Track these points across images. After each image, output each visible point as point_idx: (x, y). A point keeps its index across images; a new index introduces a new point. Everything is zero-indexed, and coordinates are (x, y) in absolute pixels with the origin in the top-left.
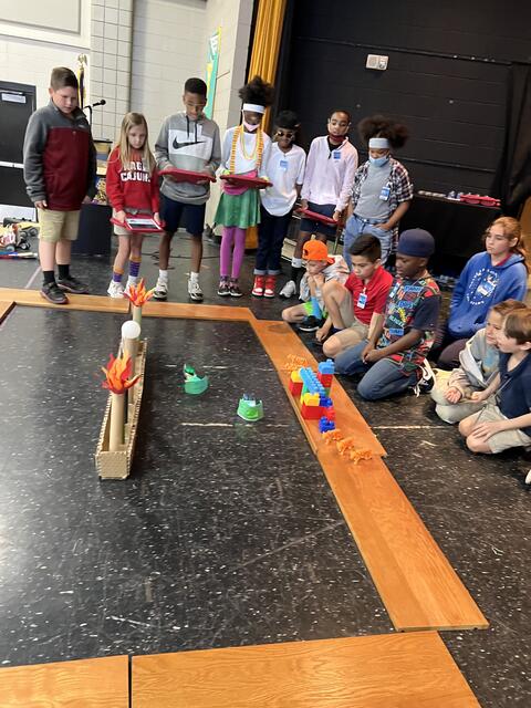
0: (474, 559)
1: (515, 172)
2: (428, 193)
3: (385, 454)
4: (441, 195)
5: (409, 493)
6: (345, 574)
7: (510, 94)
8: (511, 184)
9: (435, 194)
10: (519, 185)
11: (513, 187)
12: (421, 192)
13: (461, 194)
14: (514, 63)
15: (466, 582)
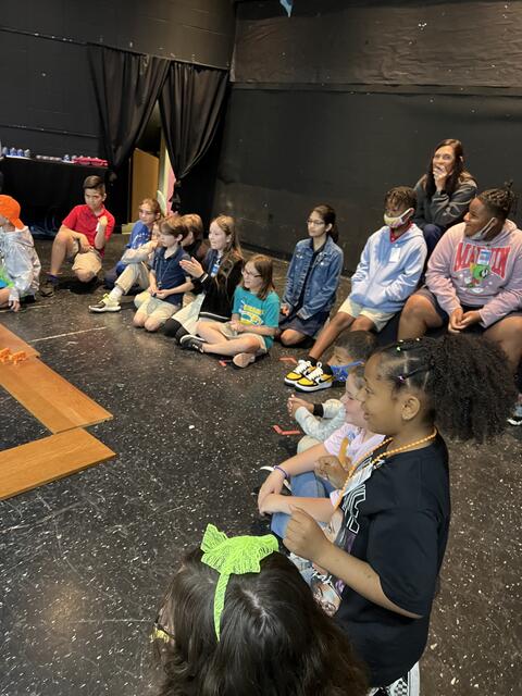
0: (106, 392)
1: (113, 137)
2: (45, 158)
3: (38, 354)
4: (58, 159)
5: (60, 372)
6: (16, 421)
7: (93, 71)
8: (113, 147)
9: (52, 158)
10: (120, 149)
11: (115, 151)
12: (38, 157)
13: (74, 157)
14: (89, 44)
15: (101, 404)
